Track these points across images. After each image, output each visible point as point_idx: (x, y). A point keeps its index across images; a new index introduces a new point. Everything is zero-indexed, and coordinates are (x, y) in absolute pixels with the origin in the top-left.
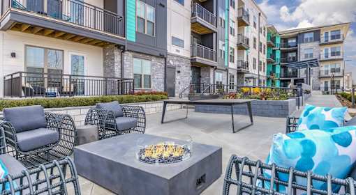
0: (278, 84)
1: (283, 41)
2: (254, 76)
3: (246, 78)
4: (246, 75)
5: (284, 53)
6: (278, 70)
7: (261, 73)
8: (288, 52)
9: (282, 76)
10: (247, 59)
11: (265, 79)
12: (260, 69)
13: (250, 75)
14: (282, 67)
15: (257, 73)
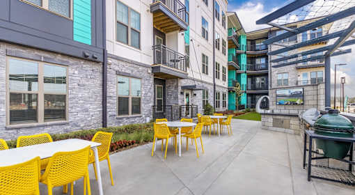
0: (244, 100)
1: (249, 42)
2: (206, 85)
3: (184, 88)
4: (183, 83)
5: (251, 59)
6: (244, 80)
7: (219, 82)
8: (255, 57)
9: (249, 88)
10: (187, 49)
11: (226, 91)
12: (216, 75)
13: (190, 83)
14: (249, 76)
15: (212, 82)
